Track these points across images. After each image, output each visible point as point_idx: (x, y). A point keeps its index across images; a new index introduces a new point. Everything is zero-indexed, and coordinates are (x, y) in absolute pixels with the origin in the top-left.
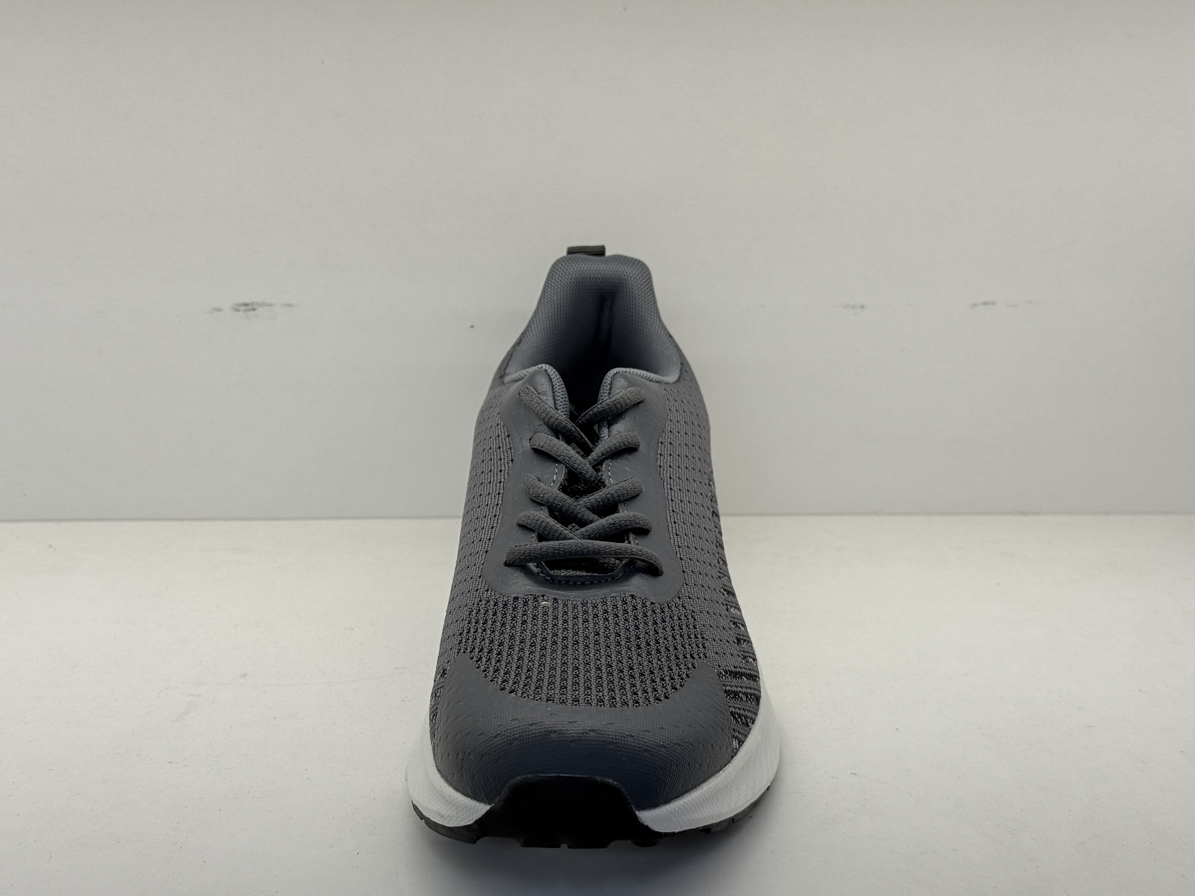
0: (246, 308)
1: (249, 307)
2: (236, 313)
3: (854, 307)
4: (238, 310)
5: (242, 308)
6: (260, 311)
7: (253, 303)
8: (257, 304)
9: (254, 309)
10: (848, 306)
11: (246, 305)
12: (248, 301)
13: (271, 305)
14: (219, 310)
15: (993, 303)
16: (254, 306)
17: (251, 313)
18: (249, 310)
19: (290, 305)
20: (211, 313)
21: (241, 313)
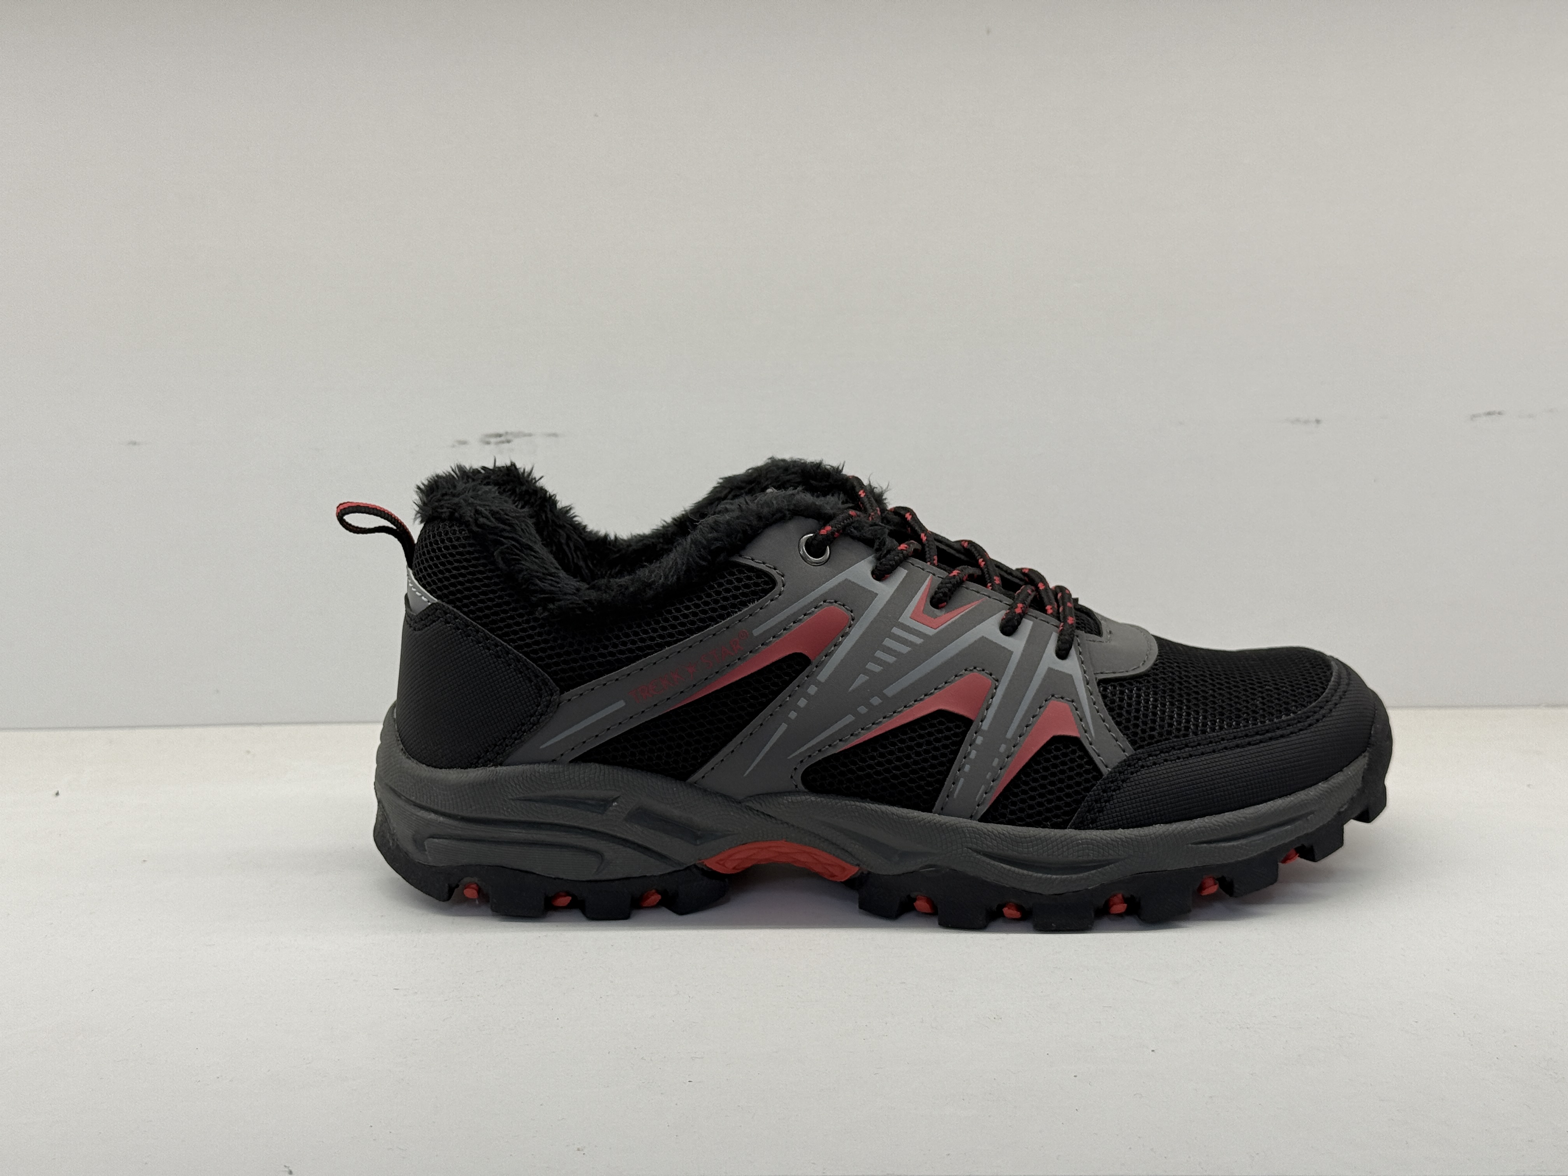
0: (499, 439)
1: (502, 439)
2: (487, 447)
3: (1306, 422)
4: (488, 443)
5: (493, 440)
6: (516, 442)
7: (507, 433)
8: (512, 433)
9: (508, 442)
10: (1298, 420)
11: (499, 435)
12: (501, 431)
13: (530, 435)
14: (464, 443)
15: (1500, 413)
16: (509, 437)
17: (506, 445)
18: (503, 442)
19: (555, 435)
20: (453, 446)
21: (492, 446)
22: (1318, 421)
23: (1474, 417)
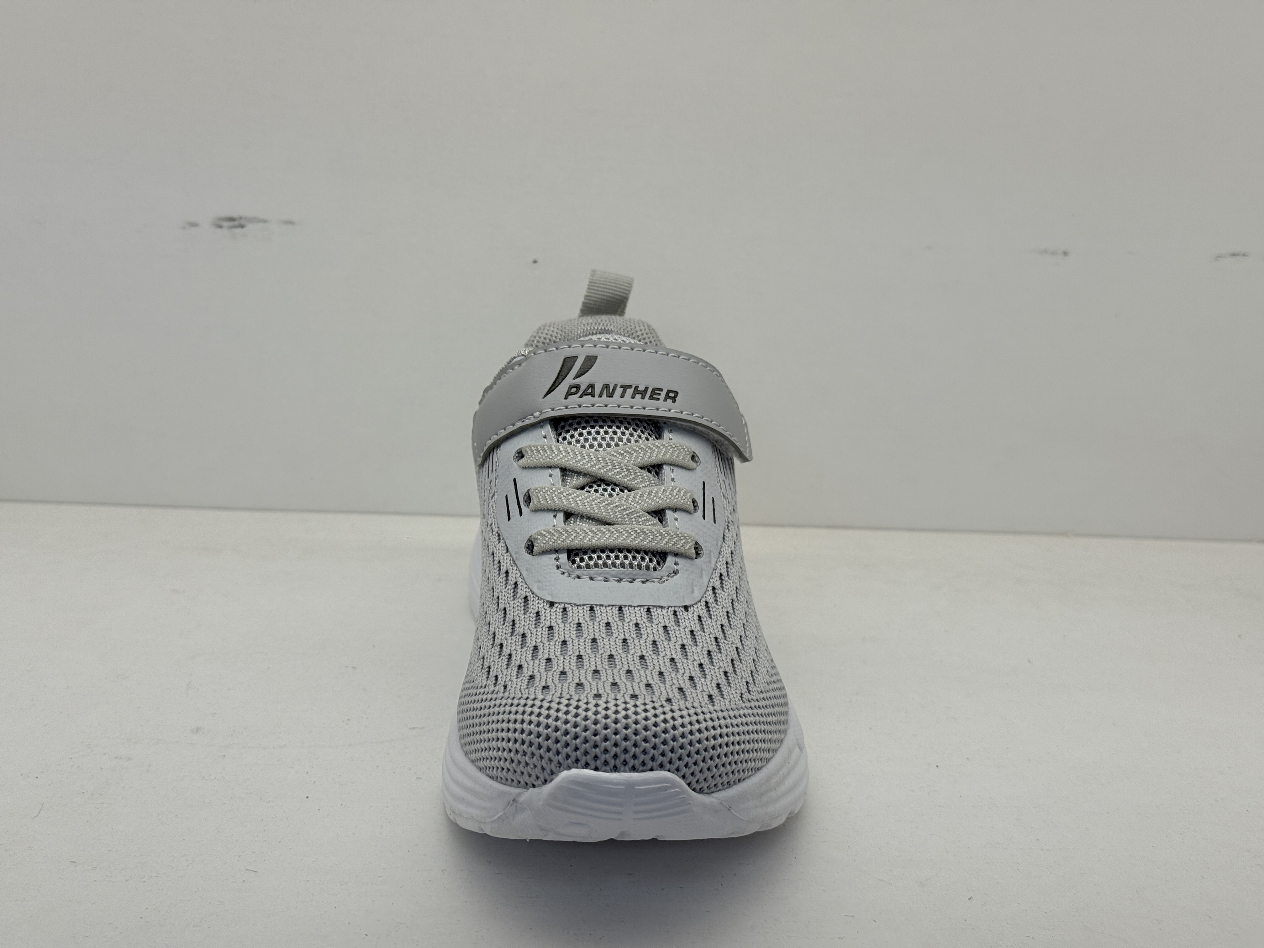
0: (231, 223)
1: (236, 223)
2: (219, 230)
3: (1054, 253)
4: (220, 227)
5: (226, 224)
6: (250, 227)
7: (241, 218)
8: (246, 219)
9: (242, 226)
11: (232, 219)
12: (234, 215)
13: (265, 221)
14: (194, 225)
15: (1244, 255)
16: (243, 222)
17: (239, 230)
18: (236, 227)
19: (291, 223)
20: (184, 228)
21: (225, 231)
22: (1065, 253)
23: (1219, 257)
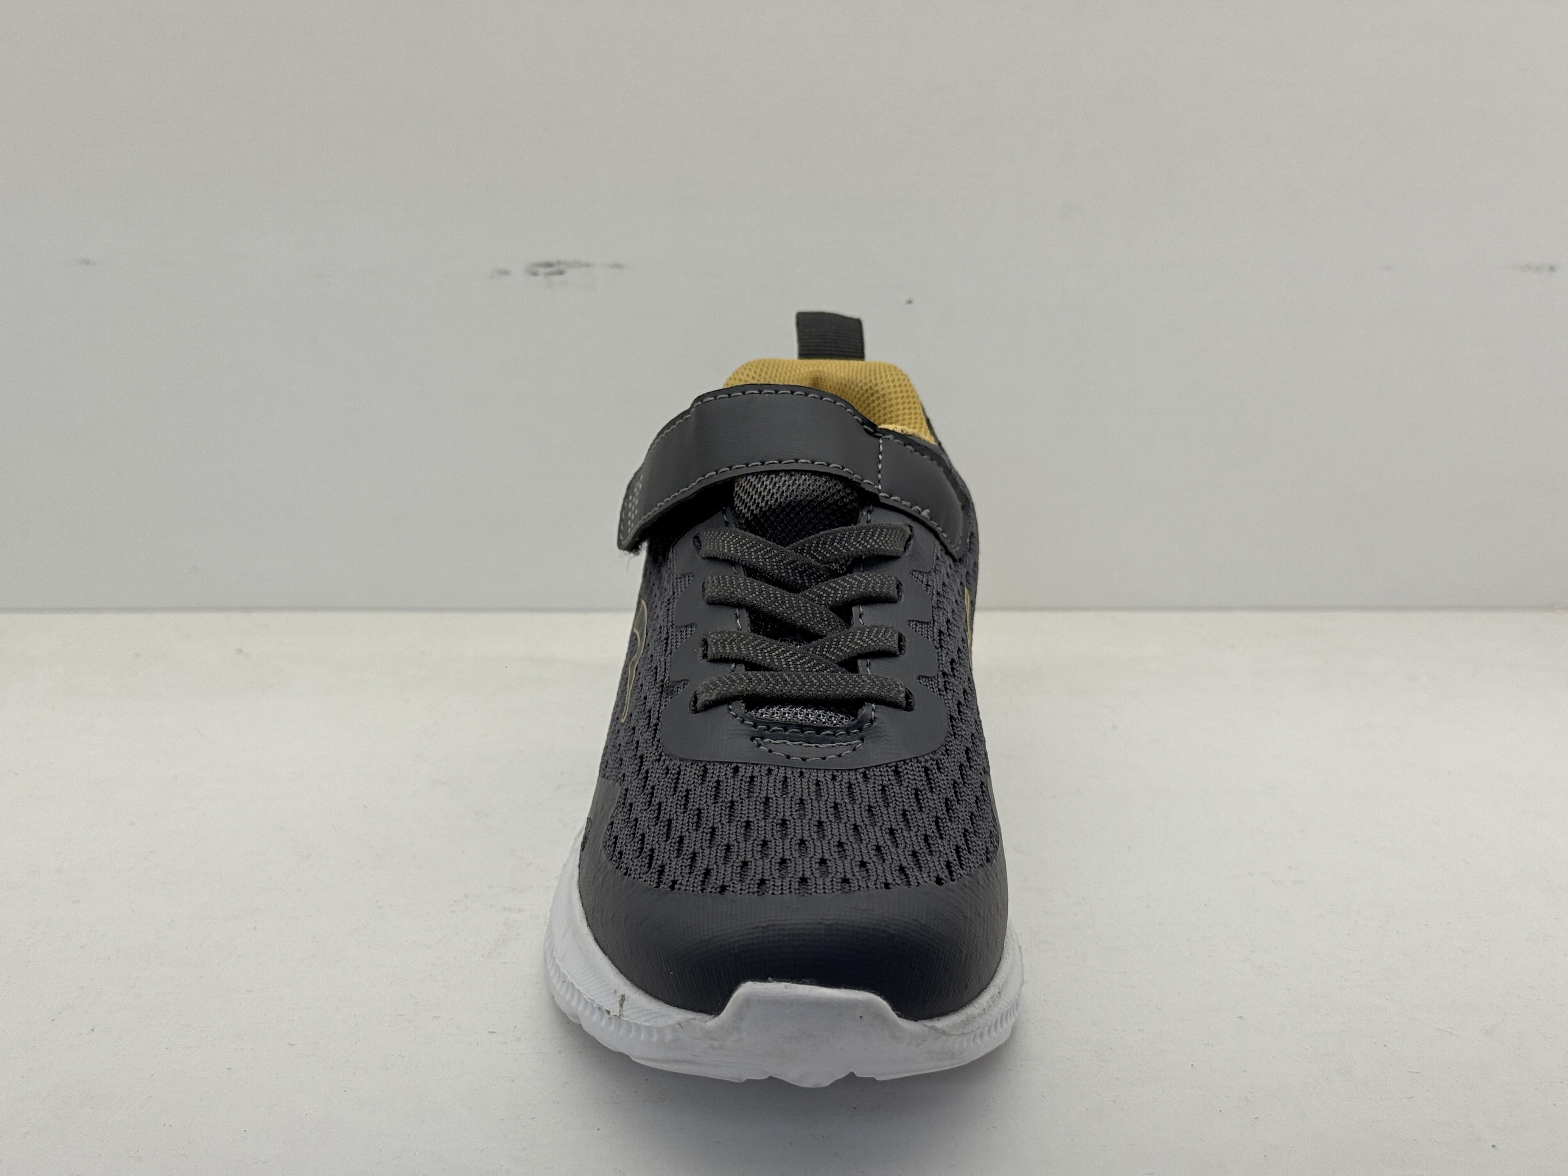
0: (549, 270)
1: (554, 269)
2: (534, 278)
3: (1538, 269)
4: (535, 274)
5: (542, 270)
6: (570, 273)
7: (559, 263)
8: (565, 263)
9: (561, 273)
11: (549, 265)
12: (552, 259)
13: (588, 265)
14: (504, 273)
16: (562, 267)
17: (557, 278)
18: (553, 274)
19: (618, 266)
20: (492, 277)
21: (541, 279)
22: (1552, 269)
